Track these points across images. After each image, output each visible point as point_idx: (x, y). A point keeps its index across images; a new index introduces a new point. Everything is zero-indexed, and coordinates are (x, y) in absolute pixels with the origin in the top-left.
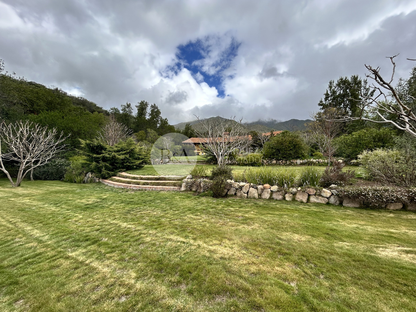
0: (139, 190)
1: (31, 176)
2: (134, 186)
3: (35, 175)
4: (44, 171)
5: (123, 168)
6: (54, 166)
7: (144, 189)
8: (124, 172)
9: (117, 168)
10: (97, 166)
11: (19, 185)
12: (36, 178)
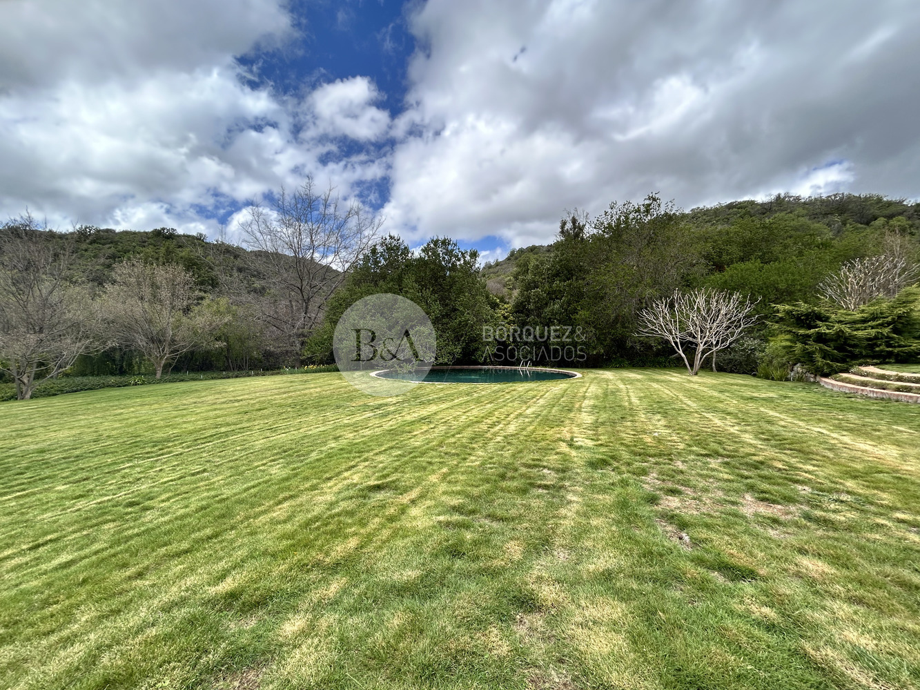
0: (882, 399)
1: (714, 365)
2: (870, 391)
3: (719, 364)
4: (730, 359)
5: (873, 357)
6: (742, 350)
7: (895, 398)
8: (872, 365)
9: (854, 357)
10: (804, 350)
11: (696, 374)
12: (721, 369)
